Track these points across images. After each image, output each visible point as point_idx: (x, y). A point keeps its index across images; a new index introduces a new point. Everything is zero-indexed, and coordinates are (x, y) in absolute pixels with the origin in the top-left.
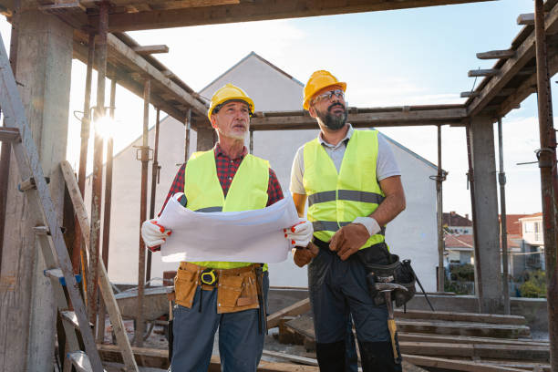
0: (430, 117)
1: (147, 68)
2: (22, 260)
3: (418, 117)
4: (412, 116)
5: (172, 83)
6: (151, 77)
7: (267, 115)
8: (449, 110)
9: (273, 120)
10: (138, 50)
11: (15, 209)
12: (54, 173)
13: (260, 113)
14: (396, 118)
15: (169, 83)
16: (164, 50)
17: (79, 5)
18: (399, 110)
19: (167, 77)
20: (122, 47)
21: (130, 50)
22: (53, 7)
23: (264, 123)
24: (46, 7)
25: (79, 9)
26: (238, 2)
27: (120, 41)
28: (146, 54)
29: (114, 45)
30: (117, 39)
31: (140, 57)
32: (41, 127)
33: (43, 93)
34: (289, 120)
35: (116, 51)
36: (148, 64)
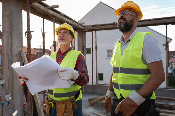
0: (163, 22)
2: (9, 85)
3: (157, 23)
4: (155, 22)
5: (64, 17)
6: (55, 16)
7: (101, 25)
8: (171, 19)
9: (103, 27)
10: (49, 7)
11: (6, 68)
12: (18, 55)
13: (98, 25)
14: (149, 23)
15: (63, 18)
16: (57, 6)
18: (150, 20)
19: (62, 16)
20: (42, 7)
21: (45, 8)
23: (100, 28)
27: (41, 5)
28: (52, 8)
29: (39, 7)
30: (39, 4)
31: (50, 10)
32: (12, 39)
33: (11, 28)
34: (108, 26)
35: (39, 8)
36: (54, 12)
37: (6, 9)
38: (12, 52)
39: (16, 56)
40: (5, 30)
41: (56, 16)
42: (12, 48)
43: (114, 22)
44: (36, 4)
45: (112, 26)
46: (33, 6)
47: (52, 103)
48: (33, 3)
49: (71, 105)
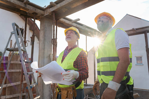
1: (76, 26)
10: (72, 21)
15: (85, 29)
16: (79, 20)
17: (49, 14)
19: (84, 27)
20: (67, 22)
21: (70, 22)
22: (45, 15)
24: (43, 16)
25: (49, 15)
26: (88, 1)
28: (75, 22)
29: (65, 21)
30: (65, 20)
31: (74, 23)
32: (44, 46)
33: (44, 37)
34: (128, 32)
35: (65, 23)
36: (77, 25)
37: (42, 25)
38: (44, 54)
39: (47, 58)
40: (41, 40)
41: (79, 27)
42: (44, 52)
43: (134, 28)
44: (62, 20)
45: (132, 32)
46: (60, 21)
47: (57, 89)
48: (60, 19)
49: (72, 92)
